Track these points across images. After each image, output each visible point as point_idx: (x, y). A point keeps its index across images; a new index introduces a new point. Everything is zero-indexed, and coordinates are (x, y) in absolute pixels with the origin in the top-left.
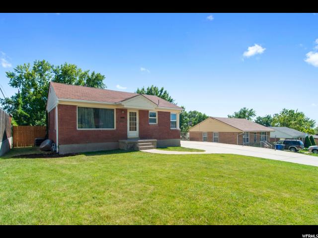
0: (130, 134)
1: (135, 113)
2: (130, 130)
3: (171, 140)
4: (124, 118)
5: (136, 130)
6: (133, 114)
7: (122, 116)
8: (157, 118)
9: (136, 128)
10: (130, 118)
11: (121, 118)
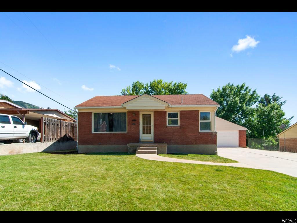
0: (143, 137)
1: (150, 115)
2: (144, 133)
3: (202, 145)
4: (135, 120)
5: (150, 133)
6: (147, 117)
7: (133, 119)
8: (179, 119)
9: (150, 131)
10: (143, 121)
11: (133, 120)
